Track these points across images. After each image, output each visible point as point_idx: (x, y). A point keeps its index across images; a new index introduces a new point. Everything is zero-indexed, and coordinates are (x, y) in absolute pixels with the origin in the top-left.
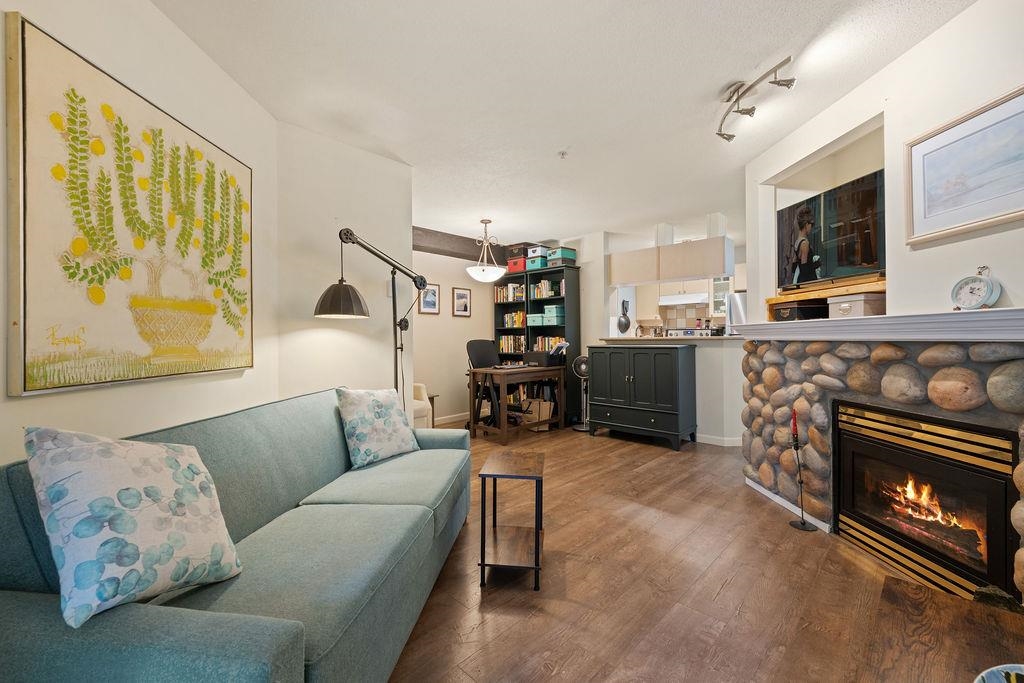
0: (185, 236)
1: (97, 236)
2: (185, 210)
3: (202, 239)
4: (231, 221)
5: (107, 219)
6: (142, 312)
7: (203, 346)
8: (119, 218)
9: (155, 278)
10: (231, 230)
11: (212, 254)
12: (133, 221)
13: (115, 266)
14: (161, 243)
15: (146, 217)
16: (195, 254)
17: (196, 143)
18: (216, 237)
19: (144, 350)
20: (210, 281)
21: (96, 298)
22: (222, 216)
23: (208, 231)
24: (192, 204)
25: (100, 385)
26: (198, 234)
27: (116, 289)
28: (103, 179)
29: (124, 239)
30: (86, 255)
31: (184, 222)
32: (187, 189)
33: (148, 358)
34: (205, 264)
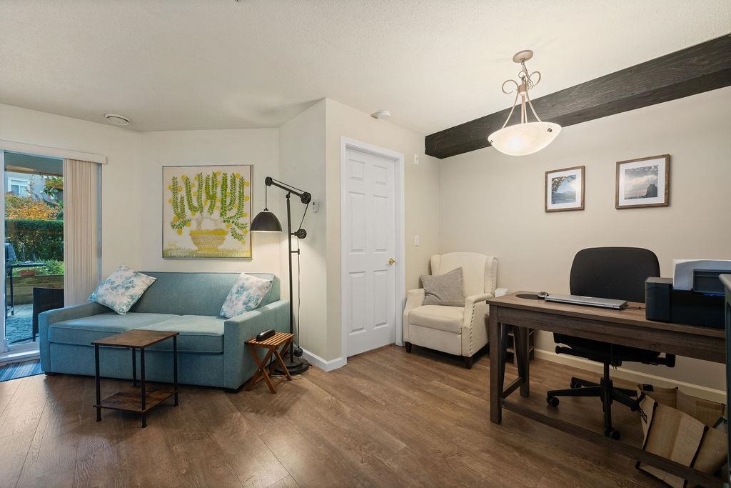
0: (212, 207)
1: (180, 215)
2: (212, 198)
3: (220, 206)
4: (237, 194)
5: (183, 210)
6: (194, 237)
7: (220, 247)
8: (187, 208)
9: (199, 224)
10: (237, 197)
11: (226, 211)
12: (192, 208)
13: (185, 223)
14: (202, 211)
15: (195, 203)
16: (217, 213)
17: (216, 170)
18: (228, 203)
19: (195, 248)
20: (224, 222)
21: (180, 233)
22: (231, 193)
23: (223, 202)
24: (215, 194)
25: (186, 258)
26: (218, 204)
27: (186, 230)
28: (182, 198)
29: (188, 212)
30: (177, 222)
31: (211, 202)
32: (213, 189)
33: (196, 251)
34: (221, 215)
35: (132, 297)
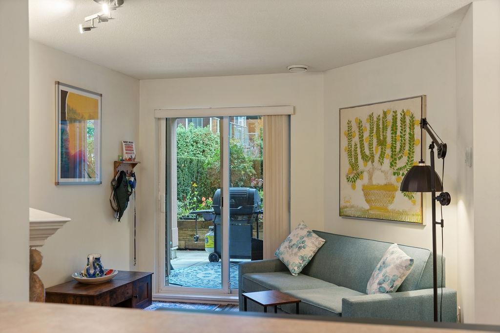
0: (382, 155)
1: (354, 166)
2: (382, 143)
3: (390, 154)
4: (407, 136)
5: (356, 159)
6: (367, 191)
7: (391, 207)
8: (360, 157)
9: (370, 178)
10: (407, 141)
11: (395, 159)
12: (364, 157)
13: (358, 175)
14: (373, 162)
15: (367, 152)
16: (387, 161)
17: (385, 107)
18: (398, 149)
19: (366, 206)
20: (394, 174)
21: (354, 187)
22: (401, 136)
23: (393, 148)
24: (385, 138)
26: (388, 152)
27: (359, 183)
28: (356, 145)
29: (361, 164)
30: (352, 173)
31: (382, 149)
32: (383, 132)
33: (368, 210)
34: (392, 165)
35: (303, 258)
